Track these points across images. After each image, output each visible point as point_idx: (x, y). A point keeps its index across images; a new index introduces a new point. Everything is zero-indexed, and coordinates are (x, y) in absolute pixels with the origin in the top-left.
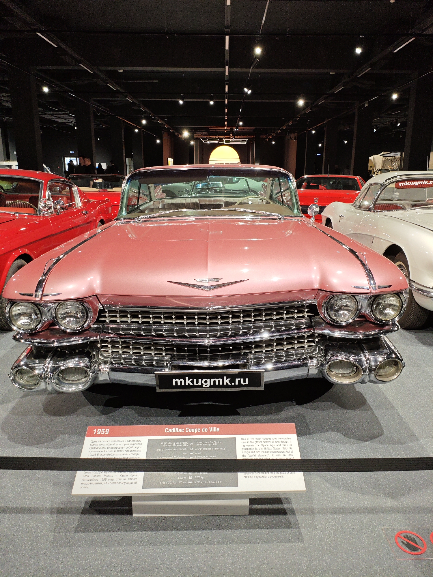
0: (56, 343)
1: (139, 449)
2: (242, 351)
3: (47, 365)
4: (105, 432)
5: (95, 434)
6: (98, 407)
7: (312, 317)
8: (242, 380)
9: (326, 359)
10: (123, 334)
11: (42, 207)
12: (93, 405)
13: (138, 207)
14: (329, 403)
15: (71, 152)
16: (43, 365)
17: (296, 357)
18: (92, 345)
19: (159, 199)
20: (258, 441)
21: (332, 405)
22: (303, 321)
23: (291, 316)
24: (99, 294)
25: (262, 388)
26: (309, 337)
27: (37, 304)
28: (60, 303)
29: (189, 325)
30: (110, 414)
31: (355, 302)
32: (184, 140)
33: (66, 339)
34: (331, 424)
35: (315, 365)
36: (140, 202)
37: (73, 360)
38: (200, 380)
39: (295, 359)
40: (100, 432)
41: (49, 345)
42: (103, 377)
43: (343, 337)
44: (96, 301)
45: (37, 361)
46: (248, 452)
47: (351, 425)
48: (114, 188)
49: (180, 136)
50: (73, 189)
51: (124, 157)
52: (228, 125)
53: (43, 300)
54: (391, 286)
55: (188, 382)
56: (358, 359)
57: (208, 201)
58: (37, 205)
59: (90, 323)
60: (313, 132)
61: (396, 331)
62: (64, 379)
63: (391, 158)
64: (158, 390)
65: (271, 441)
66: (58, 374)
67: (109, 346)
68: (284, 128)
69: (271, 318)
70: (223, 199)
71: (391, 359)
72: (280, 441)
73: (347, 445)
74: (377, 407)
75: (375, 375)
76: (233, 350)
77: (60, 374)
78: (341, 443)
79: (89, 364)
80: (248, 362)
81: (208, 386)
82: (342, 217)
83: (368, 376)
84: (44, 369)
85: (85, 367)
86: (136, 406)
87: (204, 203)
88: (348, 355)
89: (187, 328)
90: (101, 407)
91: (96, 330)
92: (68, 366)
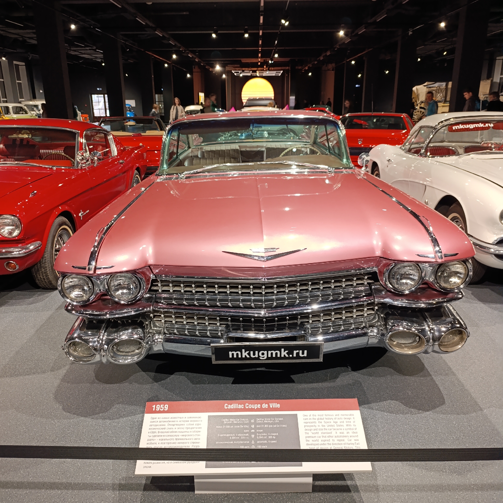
0: (108, 316)
1: (199, 426)
2: (299, 321)
3: (101, 337)
4: (164, 408)
5: (154, 410)
6: (150, 373)
7: (372, 284)
8: (301, 352)
9: (386, 328)
10: (175, 304)
11: (79, 159)
12: (144, 371)
13: (177, 157)
14: (386, 368)
15: (98, 89)
16: (97, 337)
17: (354, 326)
18: (145, 316)
19: (197, 146)
20: (320, 417)
21: (389, 371)
22: (362, 288)
23: (351, 283)
24: (152, 265)
25: (321, 360)
26: (368, 305)
27: (89, 277)
28: (112, 275)
29: (244, 295)
30: (162, 381)
31: (419, 270)
32: (215, 74)
33: (119, 310)
34: (389, 391)
35: (375, 334)
36: (180, 151)
37: (126, 332)
38: (257, 352)
39: (353, 329)
40: (159, 408)
41: (102, 317)
42: (157, 348)
43: (404, 305)
44: (149, 271)
45: (90, 332)
46: (311, 430)
47: (410, 393)
48: (147, 131)
49: (211, 70)
50: (109, 138)
51: (154, 93)
52: (262, 57)
53: (97, 273)
54: (458, 254)
55: (245, 354)
56: (421, 329)
57: (250, 147)
58: (74, 157)
59: (143, 293)
60: (353, 62)
61: (461, 298)
62: (118, 351)
63: (435, 88)
64: (214, 362)
65: (333, 417)
66: (113, 346)
67: (162, 316)
68: (322, 58)
69: (329, 286)
70: (265, 144)
71: (455, 329)
72: (343, 417)
73: (407, 415)
74: (436, 372)
75: (439, 345)
76: (289, 320)
77: (114, 346)
78: (401, 413)
79: (142, 335)
80: (306, 334)
81: (265, 358)
82: (390, 162)
83: (431, 347)
84: (98, 342)
85: (139, 339)
86: (187, 372)
87: (244, 149)
88: (410, 325)
89: (242, 298)
90: (153, 374)
91: (149, 299)
92: (122, 339)
